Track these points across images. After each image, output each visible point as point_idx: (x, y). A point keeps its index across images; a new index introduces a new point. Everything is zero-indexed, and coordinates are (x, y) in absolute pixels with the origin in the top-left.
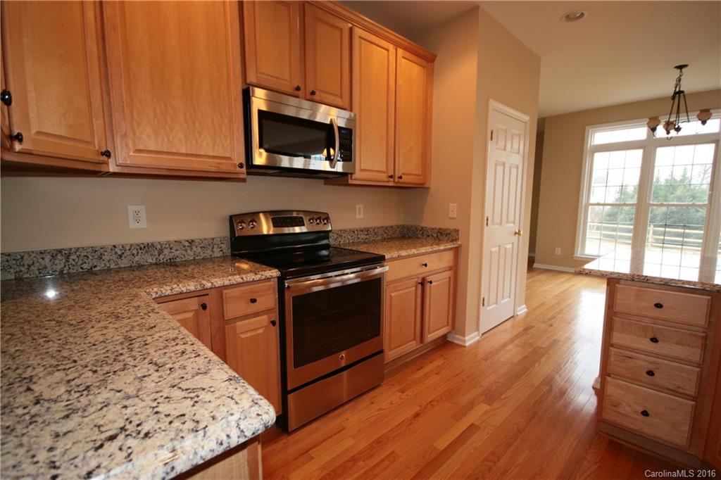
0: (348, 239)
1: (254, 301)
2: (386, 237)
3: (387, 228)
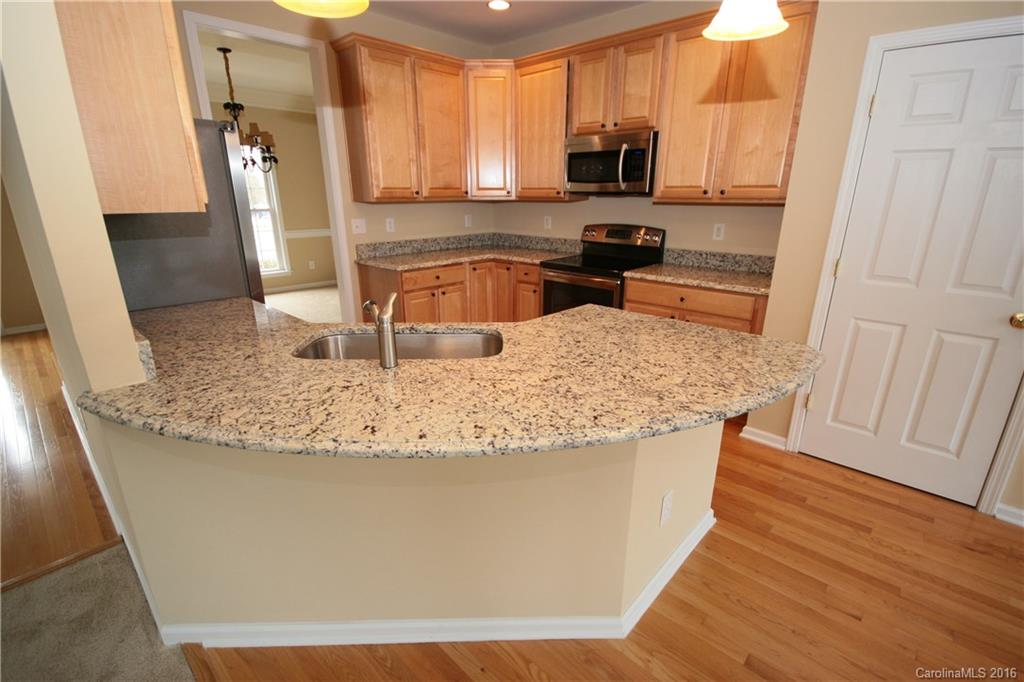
0: (693, 261)
1: (526, 274)
2: (757, 271)
3: (759, 258)
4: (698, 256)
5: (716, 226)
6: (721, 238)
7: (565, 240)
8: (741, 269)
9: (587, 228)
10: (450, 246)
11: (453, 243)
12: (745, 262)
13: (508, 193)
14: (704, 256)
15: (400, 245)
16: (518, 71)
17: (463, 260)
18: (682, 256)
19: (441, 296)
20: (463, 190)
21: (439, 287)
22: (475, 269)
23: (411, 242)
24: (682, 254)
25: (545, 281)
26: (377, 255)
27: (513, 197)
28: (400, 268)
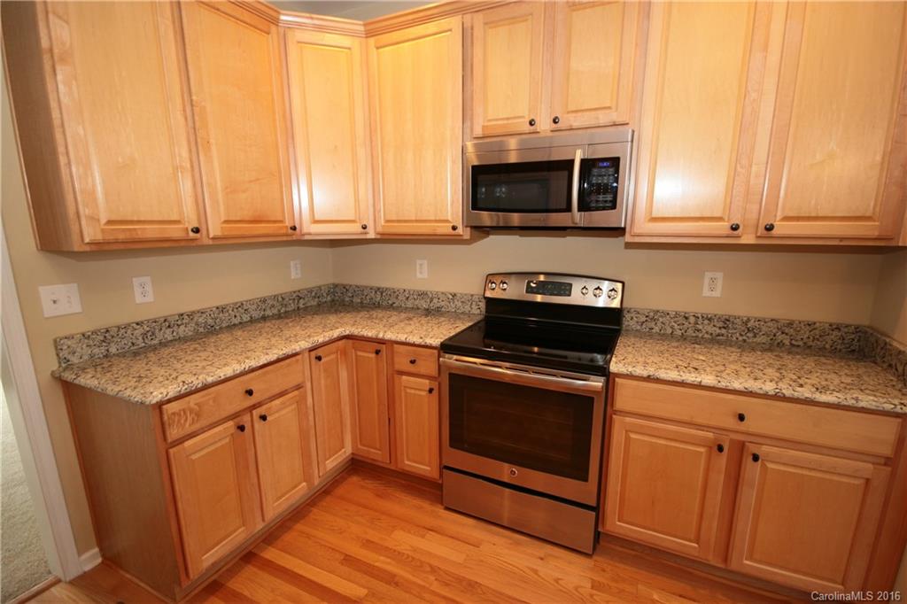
0: (672, 327)
1: (413, 362)
2: (787, 342)
3: (790, 324)
4: (681, 320)
5: (708, 275)
6: (717, 293)
7: (454, 295)
8: (758, 340)
9: (490, 278)
10: (268, 313)
11: (273, 306)
12: (764, 329)
13: (364, 227)
14: (692, 320)
15: (167, 323)
16: (372, 41)
17: (296, 347)
18: (653, 319)
19: (258, 424)
20: (288, 223)
21: (254, 407)
22: (319, 358)
23: (191, 315)
24: (653, 316)
25: (453, 377)
26: (113, 350)
27: (371, 235)
28: (156, 395)
